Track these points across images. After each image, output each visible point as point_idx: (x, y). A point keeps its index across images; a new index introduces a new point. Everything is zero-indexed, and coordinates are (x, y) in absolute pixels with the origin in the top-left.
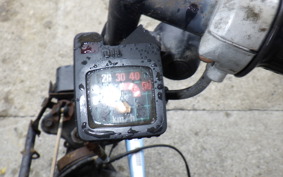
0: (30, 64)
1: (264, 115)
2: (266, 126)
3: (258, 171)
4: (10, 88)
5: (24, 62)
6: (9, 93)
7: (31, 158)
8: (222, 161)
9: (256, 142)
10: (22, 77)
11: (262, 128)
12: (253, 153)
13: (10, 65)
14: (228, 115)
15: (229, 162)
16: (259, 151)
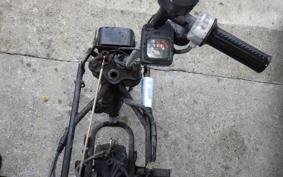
0: (68, 19)
1: (248, 84)
2: (247, 92)
3: (233, 124)
4: (52, 37)
5: (63, 17)
6: (51, 41)
7: (81, 87)
8: (208, 113)
9: (236, 103)
10: (62, 30)
11: (244, 94)
12: (232, 111)
13: (52, 19)
14: (219, 80)
15: (213, 114)
16: (238, 110)
